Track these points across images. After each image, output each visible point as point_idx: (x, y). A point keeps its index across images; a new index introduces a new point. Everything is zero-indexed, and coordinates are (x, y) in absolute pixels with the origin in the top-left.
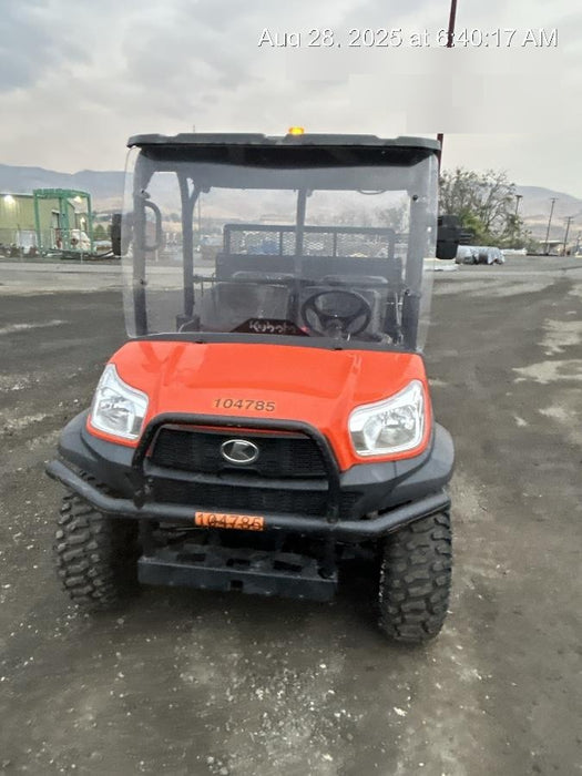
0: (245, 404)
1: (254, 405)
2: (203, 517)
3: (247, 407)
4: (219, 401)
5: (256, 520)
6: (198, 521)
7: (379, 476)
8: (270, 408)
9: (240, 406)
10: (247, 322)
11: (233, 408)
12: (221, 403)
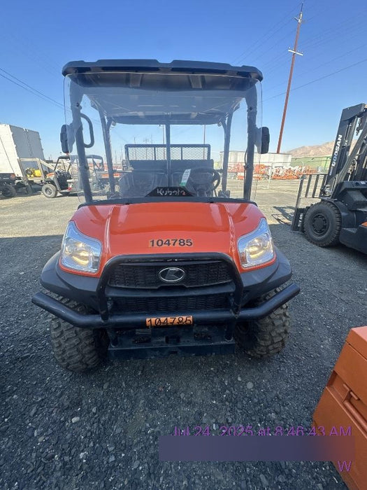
0: (172, 242)
1: (178, 242)
2: (152, 320)
3: (174, 245)
4: (153, 241)
5: (187, 318)
6: (148, 323)
7: (257, 279)
8: (189, 244)
9: (169, 244)
10: (156, 190)
11: (164, 245)
12: (155, 243)
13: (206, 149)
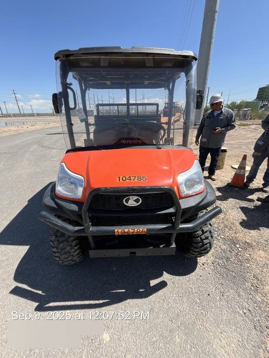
0: (132, 178)
1: (136, 178)
2: (119, 231)
3: (134, 180)
4: (119, 178)
5: (143, 230)
6: (116, 233)
8: (144, 179)
9: (130, 179)
10: (120, 140)
11: (127, 180)
12: (121, 179)
13: (156, 106)
